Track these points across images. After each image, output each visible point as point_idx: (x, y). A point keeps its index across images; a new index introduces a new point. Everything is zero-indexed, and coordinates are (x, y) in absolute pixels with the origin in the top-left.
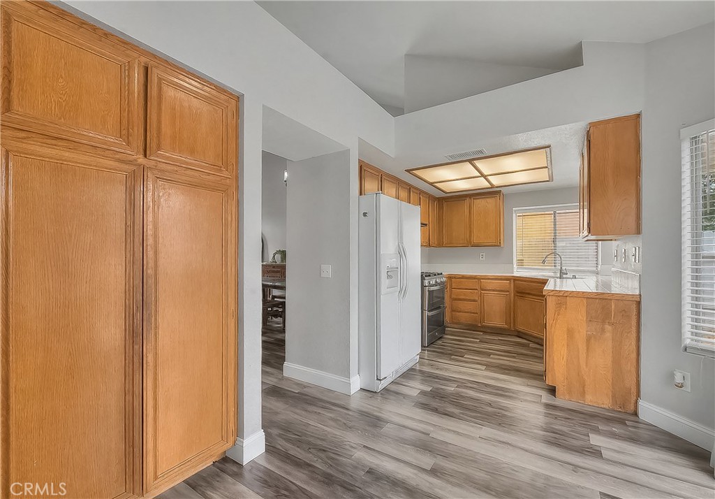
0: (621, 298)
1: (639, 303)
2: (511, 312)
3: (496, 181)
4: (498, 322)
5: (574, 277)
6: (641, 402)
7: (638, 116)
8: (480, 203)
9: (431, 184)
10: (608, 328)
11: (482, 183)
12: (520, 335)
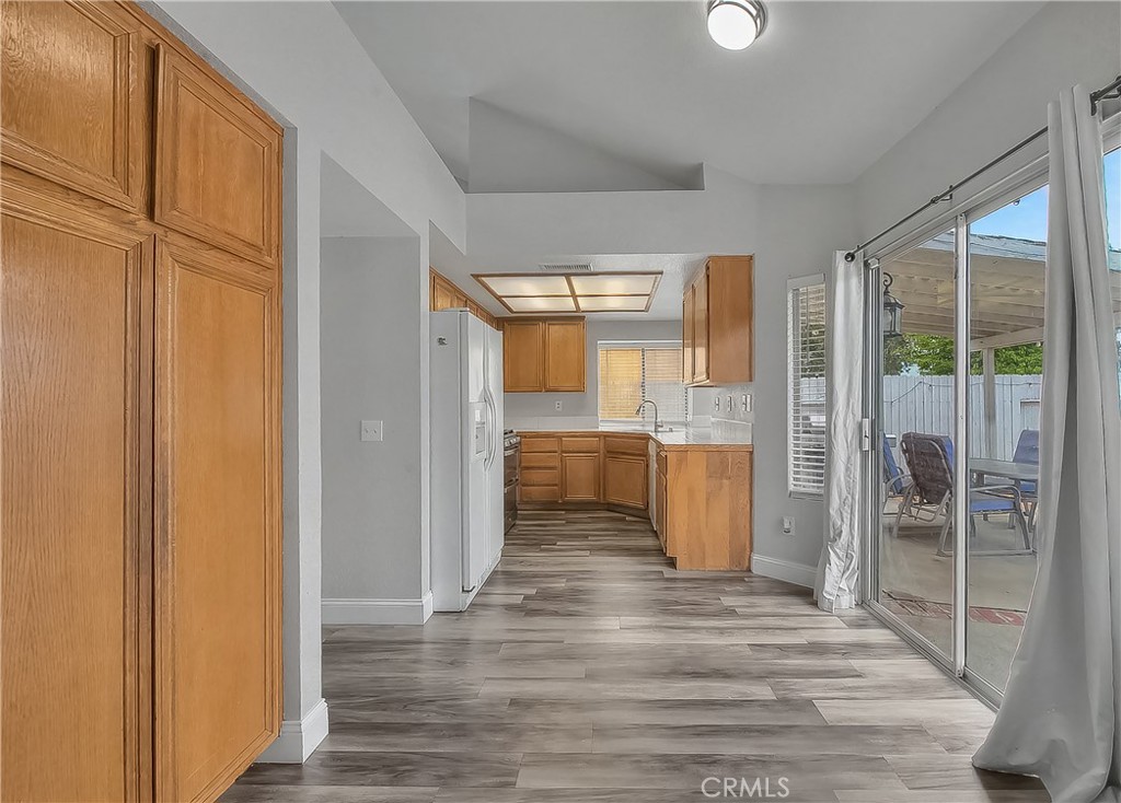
0: (736, 449)
1: (751, 453)
2: (601, 480)
3: (584, 304)
4: (586, 495)
5: (671, 430)
6: (755, 557)
7: (751, 257)
8: (555, 331)
9: (499, 298)
10: (726, 482)
11: (569, 304)
12: (611, 507)
